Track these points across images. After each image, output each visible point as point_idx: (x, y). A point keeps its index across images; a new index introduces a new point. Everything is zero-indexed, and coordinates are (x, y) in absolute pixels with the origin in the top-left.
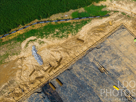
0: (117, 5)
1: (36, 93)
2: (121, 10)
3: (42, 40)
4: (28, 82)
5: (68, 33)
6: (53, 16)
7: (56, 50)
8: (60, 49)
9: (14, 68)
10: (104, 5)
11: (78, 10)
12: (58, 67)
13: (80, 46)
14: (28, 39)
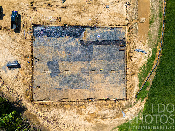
0: (138, 108)
1: (124, 38)
2: (134, 107)
3: (146, 59)
4: (132, 38)
5: (141, 72)
6: (155, 74)
7: (137, 61)
8: (136, 63)
9: (142, 38)
10: (143, 102)
11: (149, 88)
12: (129, 55)
13: (130, 72)
14: (151, 53)
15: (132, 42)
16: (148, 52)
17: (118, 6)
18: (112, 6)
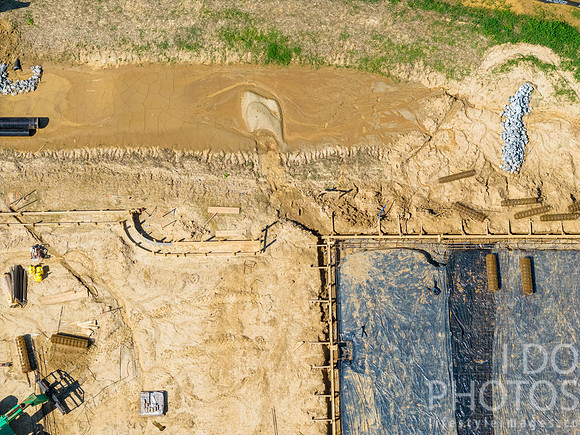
1: (421, 257)
3: (574, 85)
4: (420, 195)
9: (406, 114)
12: (561, 217)
14: (526, 49)
15: (448, 194)
16: (521, 72)
17: (149, 307)
18: (146, 362)
